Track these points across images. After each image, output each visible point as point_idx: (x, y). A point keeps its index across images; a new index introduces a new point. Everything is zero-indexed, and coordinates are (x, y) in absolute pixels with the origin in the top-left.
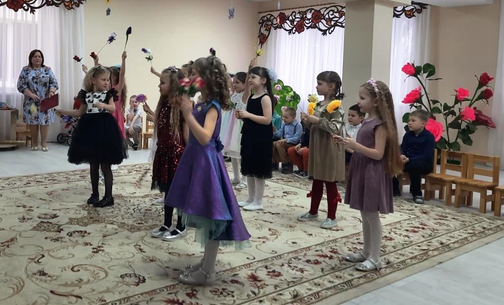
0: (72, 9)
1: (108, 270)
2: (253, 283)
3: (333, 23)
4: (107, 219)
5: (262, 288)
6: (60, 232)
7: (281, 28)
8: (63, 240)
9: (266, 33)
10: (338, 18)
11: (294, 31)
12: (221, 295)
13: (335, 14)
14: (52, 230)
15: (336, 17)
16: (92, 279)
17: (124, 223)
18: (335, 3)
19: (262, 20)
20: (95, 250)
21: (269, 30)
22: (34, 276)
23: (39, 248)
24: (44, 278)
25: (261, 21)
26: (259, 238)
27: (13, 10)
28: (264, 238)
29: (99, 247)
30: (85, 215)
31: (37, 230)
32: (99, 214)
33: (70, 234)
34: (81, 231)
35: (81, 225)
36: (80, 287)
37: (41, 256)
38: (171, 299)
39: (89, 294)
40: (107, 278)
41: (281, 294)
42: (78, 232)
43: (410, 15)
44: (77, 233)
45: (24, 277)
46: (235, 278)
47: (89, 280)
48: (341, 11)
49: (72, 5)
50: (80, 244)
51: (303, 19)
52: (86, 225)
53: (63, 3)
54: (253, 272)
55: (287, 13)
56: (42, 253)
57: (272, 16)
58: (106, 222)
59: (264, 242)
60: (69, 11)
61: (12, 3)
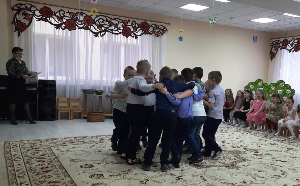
6: (156, 167)
7: (284, 49)
8: (158, 171)
9: (275, 52)
11: (293, 51)
19: (273, 44)
20: (177, 178)
21: (277, 50)
23: (145, 176)
26: (275, 176)
27: (125, 37)
28: (278, 176)
49: (159, 34)
50: (168, 174)
53: (154, 33)
56: (147, 179)
57: (279, 41)
60: (158, 37)
61: (125, 33)
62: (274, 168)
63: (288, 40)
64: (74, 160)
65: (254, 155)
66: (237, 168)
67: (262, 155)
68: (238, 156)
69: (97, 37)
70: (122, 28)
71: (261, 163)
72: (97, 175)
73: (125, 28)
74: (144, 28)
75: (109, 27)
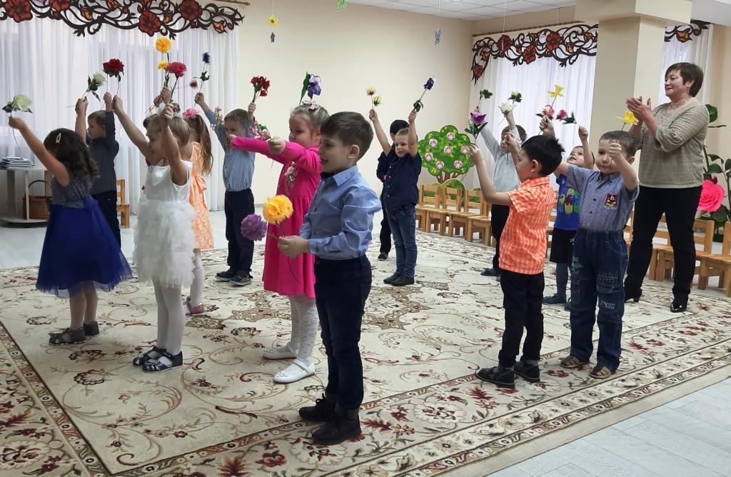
0: (224, 33)
3: (575, 49)
4: (280, 312)
5: (492, 407)
6: (222, 329)
7: (503, 57)
8: (226, 339)
9: (482, 63)
10: (582, 42)
11: (521, 61)
13: (578, 37)
14: (211, 326)
15: (579, 41)
16: (268, 392)
18: (578, 22)
19: (478, 46)
21: (487, 60)
22: (193, 385)
23: (198, 350)
24: (205, 389)
25: (476, 47)
26: (483, 340)
27: (147, 34)
28: (489, 340)
30: (253, 307)
31: (193, 326)
32: (270, 307)
33: (235, 332)
34: (249, 328)
35: (248, 320)
36: (253, 403)
37: (201, 360)
39: (265, 411)
40: (288, 390)
41: (517, 416)
42: (245, 329)
43: (684, 37)
44: (243, 331)
45: (181, 388)
47: (265, 393)
48: (587, 32)
49: (224, 27)
50: (248, 345)
51: (534, 43)
52: (254, 320)
53: (212, 25)
54: (478, 386)
55: (513, 36)
56: (201, 357)
57: (491, 39)
58: (280, 316)
59: (489, 346)
60: (221, 35)
61: (146, 25)
62: (481, 324)
63: (510, 37)
64: (36, 320)
65: (438, 295)
66: (401, 326)
67: (456, 296)
68: (404, 299)
69: (82, 35)
70: (138, 15)
71: (452, 312)
72: (88, 352)
73: (144, 13)
74: (189, 15)
75: (108, 13)
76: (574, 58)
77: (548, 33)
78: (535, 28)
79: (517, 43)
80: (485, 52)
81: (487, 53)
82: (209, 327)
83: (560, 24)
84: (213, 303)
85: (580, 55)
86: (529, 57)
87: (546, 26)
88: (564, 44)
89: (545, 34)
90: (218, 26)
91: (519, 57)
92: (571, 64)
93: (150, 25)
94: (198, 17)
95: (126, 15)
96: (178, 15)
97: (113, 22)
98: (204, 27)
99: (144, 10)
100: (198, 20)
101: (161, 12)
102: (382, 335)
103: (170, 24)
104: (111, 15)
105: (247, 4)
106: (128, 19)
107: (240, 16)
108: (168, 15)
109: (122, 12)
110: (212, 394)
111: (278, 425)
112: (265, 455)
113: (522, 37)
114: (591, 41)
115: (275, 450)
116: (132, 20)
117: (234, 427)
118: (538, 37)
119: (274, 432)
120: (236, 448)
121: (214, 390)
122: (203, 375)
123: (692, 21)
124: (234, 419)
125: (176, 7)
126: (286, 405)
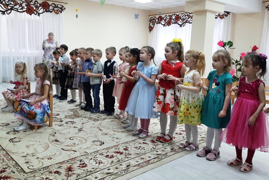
0: (59, 14)
1: (86, 139)
2: (153, 143)
3: (185, 21)
4: (83, 116)
5: (157, 146)
6: (62, 122)
8: (63, 126)
9: (152, 26)
11: (166, 25)
12: (139, 149)
13: (186, 17)
14: (58, 121)
16: (80, 143)
17: (91, 117)
18: (186, 11)
20: (79, 130)
21: (154, 25)
22: (53, 142)
23: (54, 130)
24: (57, 143)
25: (150, 20)
26: (154, 123)
27: (29, 15)
29: (81, 128)
30: (72, 114)
32: (79, 114)
33: (67, 123)
34: (71, 121)
35: (71, 119)
36: (75, 147)
38: (117, 151)
39: (79, 150)
40: (87, 142)
41: (165, 148)
42: (70, 122)
43: (222, 17)
44: (69, 122)
45: (48, 143)
46: (144, 142)
47: (78, 144)
48: (189, 15)
49: (58, 12)
51: (170, 19)
52: (73, 118)
53: (54, 11)
54: (153, 139)
55: (163, 16)
56: (55, 132)
57: (155, 17)
59: (156, 125)
60: (57, 15)
61: (29, 11)
69: (4, 15)
73: (28, 7)
74: (45, 7)
75: (14, 6)
76: (184, 24)
77: (175, 15)
78: (171, 13)
79: (164, 19)
80: (153, 22)
81: (154, 22)
82: (57, 121)
83: (180, 12)
84: (58, 113)
85: (186, 23)
86: (169, 24)
87: (175, 13)
88: (181, 19)
89: (174, 15)
90: (56, 11)
91: (166, 23)
92: (183, 26)
93: (30, 11)
94: (48, 8)
95: (21, 7)
96: (41, 7)
97: (16, 10)
98: (51, 12)
99: (28, 5)
100: (48, 10)
101: (34, 6)
102: (119, 122)
103: (38, 10)
104: (15, 7)
105: (66, 3)
106: (22, 9)
107: (64, 8)
108: (37, 7)
109: (20, 6)
110: (60, 145)
111: (84, 154)
112: (80, 164)
113: (166, 16)
114: (190, 18)
115: (83, 162)
116: (23, 9)
117: (69, 155)
118: (172, 17)
119: (83, 156)
120: (70, 162)
121: (60, 143)
122: (56, 138)
123: (225, 12)
124: (68, 153)
125: (40, 5)
126: (86, 147)
